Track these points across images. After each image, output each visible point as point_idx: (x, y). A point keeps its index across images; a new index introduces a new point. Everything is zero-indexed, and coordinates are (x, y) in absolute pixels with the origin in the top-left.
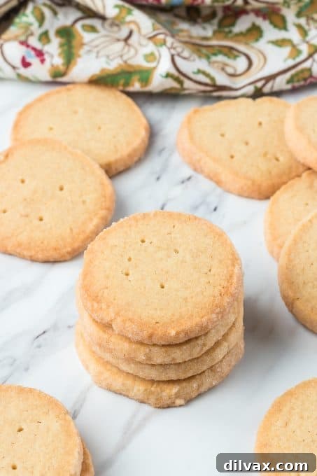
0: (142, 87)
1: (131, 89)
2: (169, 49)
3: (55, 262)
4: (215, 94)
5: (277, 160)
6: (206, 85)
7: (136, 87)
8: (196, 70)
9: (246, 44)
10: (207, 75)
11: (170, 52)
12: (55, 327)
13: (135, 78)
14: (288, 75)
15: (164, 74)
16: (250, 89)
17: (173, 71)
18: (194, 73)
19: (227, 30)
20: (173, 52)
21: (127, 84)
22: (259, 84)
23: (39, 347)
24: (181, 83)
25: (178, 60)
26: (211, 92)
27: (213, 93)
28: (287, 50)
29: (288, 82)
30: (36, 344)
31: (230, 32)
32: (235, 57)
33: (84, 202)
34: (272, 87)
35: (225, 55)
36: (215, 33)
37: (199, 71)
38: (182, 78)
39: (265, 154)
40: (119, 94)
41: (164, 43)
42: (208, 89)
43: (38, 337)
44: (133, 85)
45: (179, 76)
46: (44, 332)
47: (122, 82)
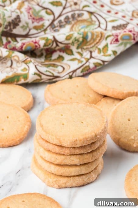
0: (25, 80)
1: (20, 82)
2: (34, 63)
3: (13, 146)
4: (54, 80)
5: (89, 96)
6: (50, 76)
7: (22, 81)
8: (45, 71)
9: (59, 62)
10: (50, 72)
11: (34, 64)
12: (23, 168)
13: (21, 77)
14: (81, 69)
15: (33, 74)
16: (68, 76)
17: (37, 72)
18: (45, 72)
19: (49, 59)
20: (35, 64)
21: (18, 81)
22: (71, 74)
23: (20, 176)
24: (40, 76)
25: (38, 67)
26: (52, 79)
27: (53, 80)
28: (76, 62)
29: (82, 72)
30: (17, 175)
31: (51, 59)
32: (57, 67)
33: (19, 121)
34: (76, 75)
35: (53, 66)
36: (45, 60)
37: (47, 71)
38: (41, 74)
39: (84, 95)
40: (15, 85)
41: (31, 61)
42: (52, 78)
43: (17, 173)
44: (21, 81)
45: (39, 74)
46: (19, 171)
47: (16, 80)
